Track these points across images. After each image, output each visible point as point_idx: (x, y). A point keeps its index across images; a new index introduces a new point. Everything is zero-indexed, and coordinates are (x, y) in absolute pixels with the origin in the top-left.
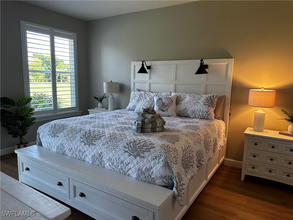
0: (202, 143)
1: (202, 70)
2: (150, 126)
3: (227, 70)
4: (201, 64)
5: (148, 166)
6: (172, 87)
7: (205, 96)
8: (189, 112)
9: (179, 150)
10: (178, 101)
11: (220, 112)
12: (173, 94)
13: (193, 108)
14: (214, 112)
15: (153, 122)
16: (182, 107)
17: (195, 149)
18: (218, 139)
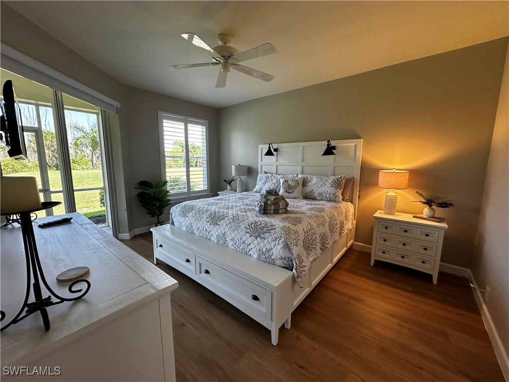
0: (327, 225)
1: (329, 151)
2: (273, 207)
3: (355, 151)
4: (328, 145)
5: (268, 247)
6: (299, 169)
7: (332, 178)
8: (316, 194)
9: (301, 231)
10: (305, 183)
11: (348, 195)
12: (300, 176)
13: (320, 190)
14: (342, 194)
15: (276, 203)
16: (309, 189)
17: (319, 231)
18: (345, 222)
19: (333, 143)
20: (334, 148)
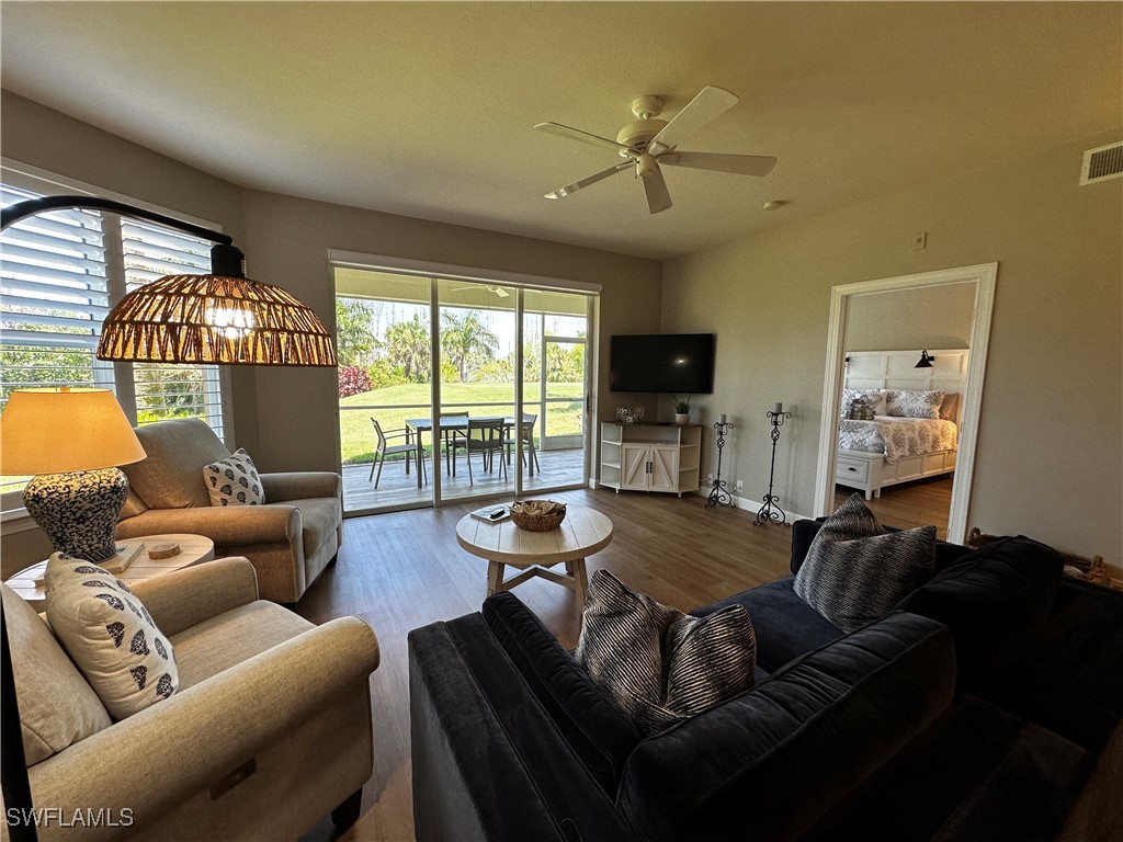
0: (916, 432)
1: (925, 362)
2: (860, 414)
3: (962, 362)
4: (924, 356)
5: (861, 438)
6: (881, 383)
7: (927, 393)
8: (905, 411)
9: (891, 429)
10: (889, 398)
11: (949, 411)
12: (882, 391)
13: (910, 406)
14: (940, 411)
15: (863, 410)
16: (895, 404)
17: (908, 435)
18: (940, 437)
19: (930, 353)
20: (932, 358)
